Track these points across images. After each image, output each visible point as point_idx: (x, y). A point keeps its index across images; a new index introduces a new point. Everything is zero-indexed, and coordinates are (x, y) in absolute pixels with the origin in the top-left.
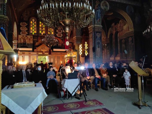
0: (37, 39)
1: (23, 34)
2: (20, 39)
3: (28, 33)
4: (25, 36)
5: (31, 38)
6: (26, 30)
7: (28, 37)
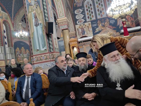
0: (97, 24)
1: (80, 23)
2: (78, 29)
3: (85, 21)
4: (82, 24)
5: (89, 24)
6: (82, 17)
7: (85, 24)
